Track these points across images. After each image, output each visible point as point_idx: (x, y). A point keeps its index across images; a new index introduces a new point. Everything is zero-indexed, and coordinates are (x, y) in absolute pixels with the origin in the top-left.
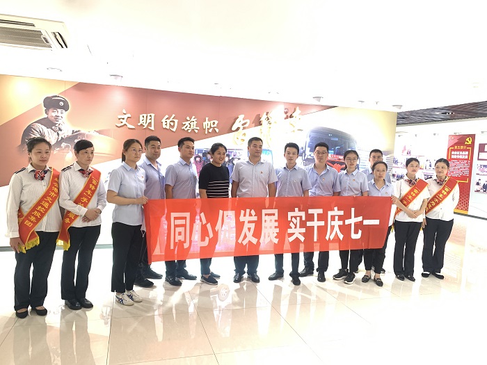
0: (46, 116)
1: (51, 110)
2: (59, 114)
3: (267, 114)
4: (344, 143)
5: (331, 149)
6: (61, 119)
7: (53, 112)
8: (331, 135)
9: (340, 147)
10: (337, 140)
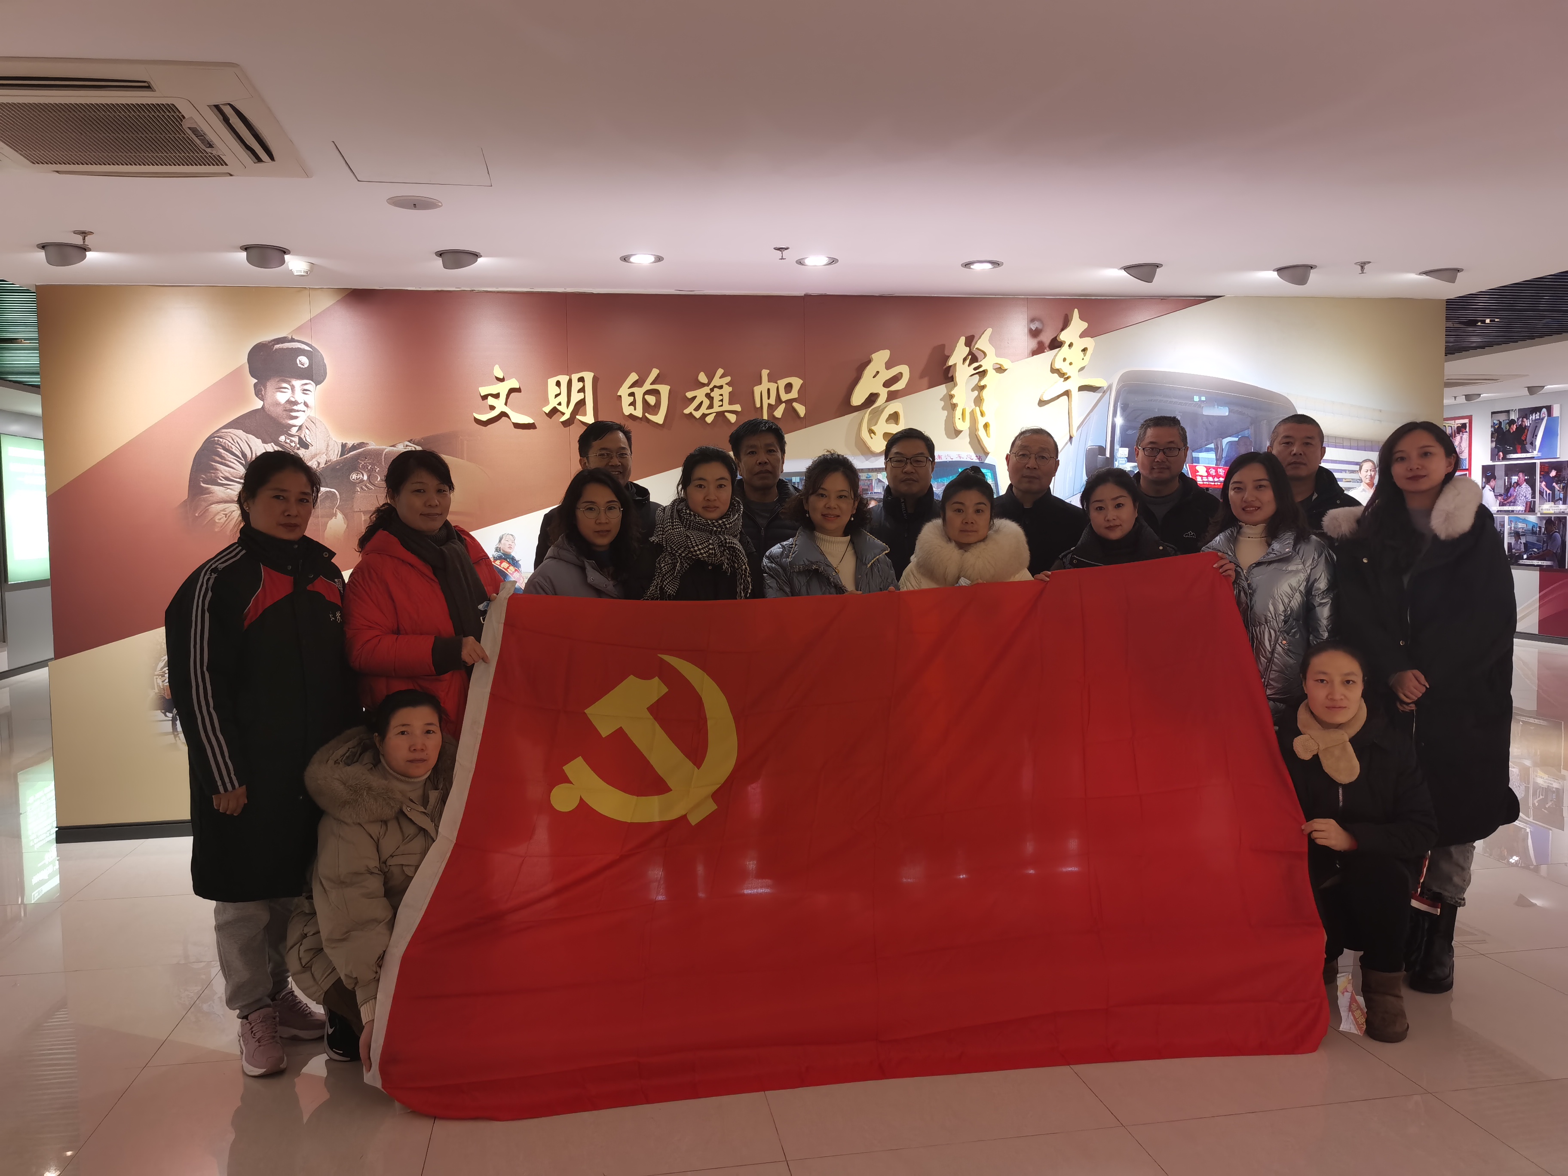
0: (258, 404)
1: (271, 385)
2: (299, 397)
3: (969, 342)
4: (1251, 424)
5: (1207, 446)
6: (304, 411)
7: (279, 389)
8: (1203, 398)
9: (1236, 439)
10: (1227, 414)
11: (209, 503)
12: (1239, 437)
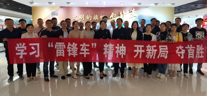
3: (122, 12)
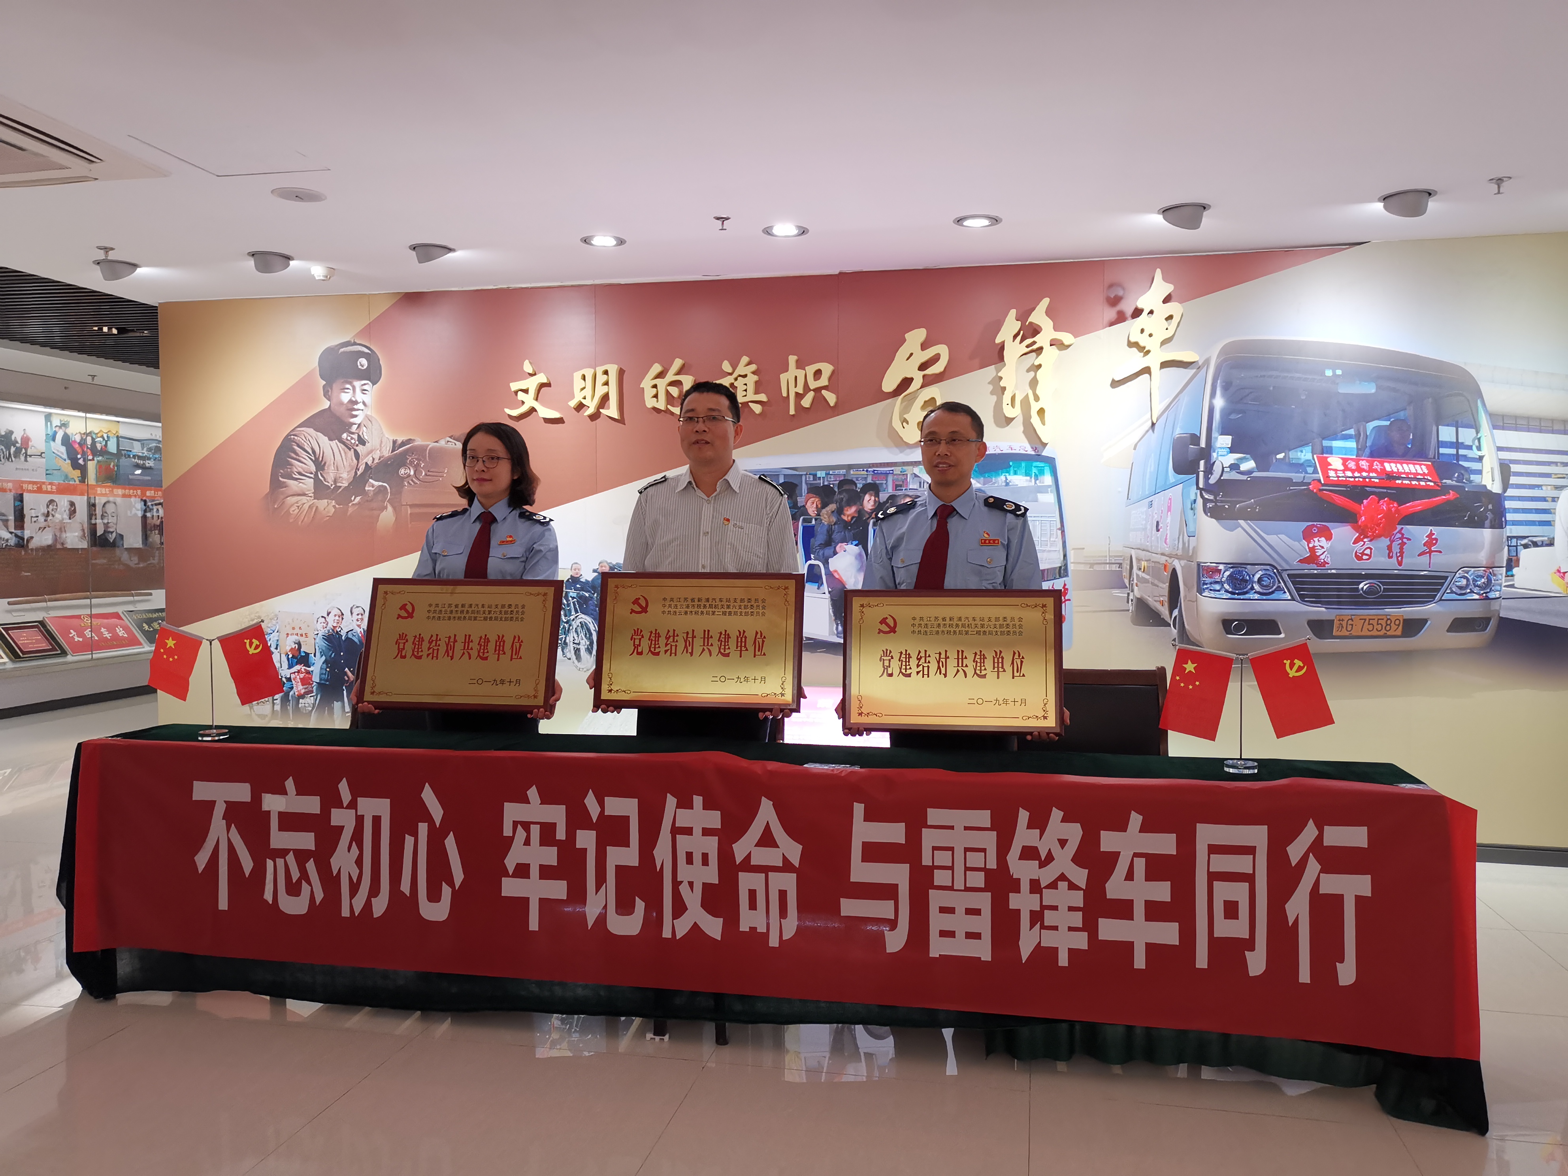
0: (326, 404)
1: (337, 387)
2: (359, 397)
3: (1024, 316)
4: (1410, 403)
5: (1343, 433)
6: (362, 410)
7: (343, 390)
8: (1339, 372)
9: (1388, 423)
10: (1373, 391)
11: (286, 496)
12: (1392, 420)
